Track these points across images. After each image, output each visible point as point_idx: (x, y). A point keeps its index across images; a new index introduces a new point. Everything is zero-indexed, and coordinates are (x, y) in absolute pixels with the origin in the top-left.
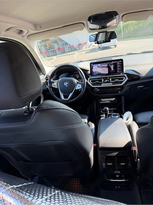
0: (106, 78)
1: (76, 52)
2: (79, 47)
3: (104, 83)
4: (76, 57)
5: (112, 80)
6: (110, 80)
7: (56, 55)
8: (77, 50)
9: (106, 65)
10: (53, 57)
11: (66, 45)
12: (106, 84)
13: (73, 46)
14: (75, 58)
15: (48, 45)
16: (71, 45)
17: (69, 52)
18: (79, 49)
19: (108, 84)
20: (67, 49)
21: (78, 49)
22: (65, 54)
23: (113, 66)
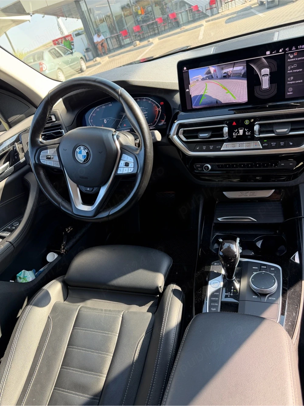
0: (240, 123)
1: (203, 22)
2: (211, 8)
3: (231, 139)
4: (202, 33)
5: (264, 128)
6: (256, 128)
7: (159, 34)
8: (206, 16)
9: (240, 68)
10: (151, 40)
11: (181, 7)
12: (238, 145)
13: (196, 7)
14: (201, 37)
15: (140, 12)
16: (193, 5)
17: (189, 22)
18: (212, 15)
19: (244, 145)
20: (182, 17)
21: (209, 13)
22: (178, 30)
23: (266, 71)
